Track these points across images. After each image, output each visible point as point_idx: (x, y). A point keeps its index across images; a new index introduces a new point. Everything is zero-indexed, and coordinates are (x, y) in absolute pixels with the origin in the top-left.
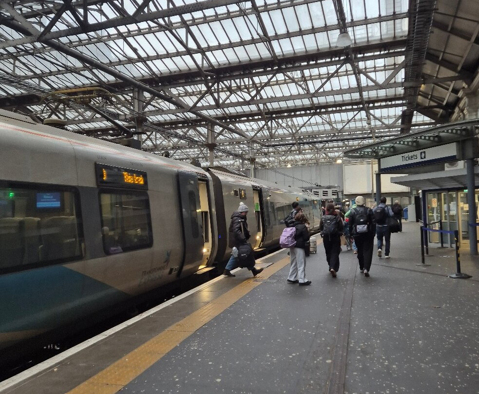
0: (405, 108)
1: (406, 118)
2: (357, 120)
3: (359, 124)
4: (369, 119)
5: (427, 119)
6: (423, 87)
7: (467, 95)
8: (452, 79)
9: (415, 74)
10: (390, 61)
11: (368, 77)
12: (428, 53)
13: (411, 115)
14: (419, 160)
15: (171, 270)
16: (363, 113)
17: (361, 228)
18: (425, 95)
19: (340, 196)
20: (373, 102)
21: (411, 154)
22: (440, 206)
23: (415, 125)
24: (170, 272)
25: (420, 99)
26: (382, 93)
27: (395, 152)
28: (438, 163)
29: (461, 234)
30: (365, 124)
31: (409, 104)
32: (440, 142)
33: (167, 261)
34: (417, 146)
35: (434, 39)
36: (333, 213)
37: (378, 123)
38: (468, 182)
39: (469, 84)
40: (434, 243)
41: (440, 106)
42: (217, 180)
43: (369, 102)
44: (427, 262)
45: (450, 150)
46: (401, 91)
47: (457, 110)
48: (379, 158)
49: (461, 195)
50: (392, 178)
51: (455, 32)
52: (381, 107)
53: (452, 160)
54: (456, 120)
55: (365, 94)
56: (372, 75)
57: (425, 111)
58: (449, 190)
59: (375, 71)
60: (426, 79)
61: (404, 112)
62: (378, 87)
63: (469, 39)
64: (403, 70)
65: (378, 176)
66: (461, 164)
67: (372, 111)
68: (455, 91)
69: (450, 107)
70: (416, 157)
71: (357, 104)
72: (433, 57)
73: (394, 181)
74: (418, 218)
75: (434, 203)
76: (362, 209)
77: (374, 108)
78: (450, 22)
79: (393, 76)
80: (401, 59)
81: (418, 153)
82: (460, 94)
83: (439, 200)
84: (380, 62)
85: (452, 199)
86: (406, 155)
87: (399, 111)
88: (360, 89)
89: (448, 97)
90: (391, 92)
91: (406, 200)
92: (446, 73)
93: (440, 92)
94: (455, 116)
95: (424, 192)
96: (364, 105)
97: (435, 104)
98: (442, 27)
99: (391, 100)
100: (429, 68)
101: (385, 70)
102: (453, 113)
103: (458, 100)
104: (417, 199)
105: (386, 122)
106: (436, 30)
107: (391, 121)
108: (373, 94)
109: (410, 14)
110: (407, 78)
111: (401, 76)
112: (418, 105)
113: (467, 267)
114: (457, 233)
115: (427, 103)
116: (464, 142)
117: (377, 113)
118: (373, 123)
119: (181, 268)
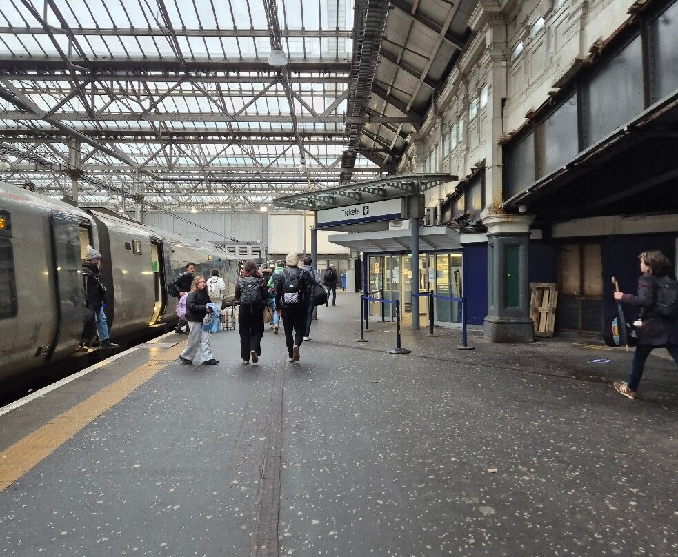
0: (347, 148)
1: (348, 160)
2: (289, 157)
3: (290, 162)
4: (303, 157)
5: (371, 164)
6: (368, 126)
7: (415, 141)
8: (400, 120)
9: (359, 108)
10: (330, 87)
11: (303, 103)
12: (374, 84)
13: (354, 158)
14: (361, 216)
15: (40, 349)
16: (296, 148)
17: (290, 297)
18: (370, 135)
19: (264, 257)
20: (309, 135)
21: (352, 208)
22: (383, 272)
23: (358, 170)
24: (38, 354)
25: (364, 138)
26: (320, 126)
27: (334, 204)
28: (383, 221)
29: (403, 306)
30: (298, 161)
31: (351, 144)
32: (385, 196)
33: (35, 338)
34: (361, 200)
35: (382, 69)
36: (255, 275)
37: (314, 163)
38: (412, 247)
39: (418, 128)
40: (375, 317)
41: (386, 150)
42: (102, 226)
43: (304, 135)
44: (365, 339)
45: (395, 207)
46: (342, 126)
47: (404, 157)
48: (316, 210)
49: (405, 259)
50: (330, 237)
51: (403, 64)
52: (317, 143)
53: (396, 218)
54: (404, 169)
55: (299, 125)
56: (307, 100)
57: (371, 154)
58: (393, 253)
59: (312, 96)
60: (372, 115)
61: (345, 153)
62: (317, 118)
63: (419, 77)
64: (346, 100)
65: (314, 232)
66: (406, 224)
67: (306, 147)
68: (403, 134)
69: (399, 152)
70: (357, 212)
71: (288, 135)
72: (380, 90)
73: (333, 240)
74: (358, 287)
75: (376, 268)
76: (294, 271)
77: (310, 143)
78: (399, 51)
79: (334, 106)
80: (343, 87)
81: (360, 207)
82: (409, 139)
83: (382, 265)
84: (318, 87)
85: (395, 265)
86: (347, 208)
87: (340, 150)
88: (293, 117)
89: (395, 140)
90: (331, 126)
91: (344, 264)
92: (393, 112)
93: (386, 133)
94: (402, 164)
95: (366, 255)
96: (297, 138)
97: (381, 147)
98: (391, 57)
99: (330, 135)
100: (375, 103)
101: (324, 96)
102: (400, 160)
103: (406, 146)
104: (357, 263)
105: (323, 162)
106: (383, 60)
107: (331, 162)
108: (309, 126)
109: (356, 35)
110: (349, 112)
111: (343, 108)
112: (362, 146)
113: (408, 342)
114: (398, 303)
115: (371, 144)
116: (409, 198)
117: (313, 149)
118: (307, 161)
119: (53, 347)
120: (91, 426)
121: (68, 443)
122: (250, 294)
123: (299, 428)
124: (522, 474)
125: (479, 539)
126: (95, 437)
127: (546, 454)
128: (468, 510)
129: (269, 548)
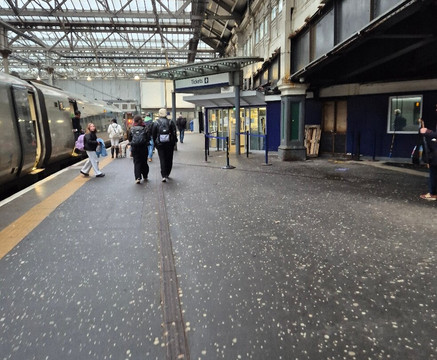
0: (192, 36)
1: (193, 44)
2: (154, 41)
3: (153, 45)
4: (163, 42)
5: (208, 47)
6: (206, 21)
7: (237, 32)
8: (228, 18)
9: (200, 9)
11: (162, 4)
13: (197, 43)
14: (203, 84)
15: (13, 170)
16: (158, 36)
17: (164, 138)
18: (207, 27)
19: (138, 110)
20: (167, 27)
21: (198, 79)
22: (217, 119)
23: (199, 51)
25: (204, 30)
26: (174, 21)
27: (186, 76)
28: (217, 87)
29: (231, 141)
30: (159, 45)
31: (195, 33)
32: (218, 71)
34: (203, 73)
36: (141, 125)
37: (170, 46)
38: (235, 103)
39: (239, 23)
40: (213, 149)
41: (218, 38)
42: (40, 92)
43: (163, 26)
44: (209, 160)
45: (224, 78)
46: (189, 21)
47: (230, 43)
48: (174, 80)
49: (231, 111)
50: (184, 97)
52: (172, 33)
53: (226, 85)
54: (230, 51)
55: (160, 20)
56: (165, 2)
57: (208, 40)
58: (224, 108)
60: (210, 14)
61: (191, 40)
62: (171, 16)
64: (190, 5)
65: (174, 94)
66: (232, 89)
67: (165, 35)
68: (230, 28)
69: (227, 39)
70: (201, 82)
71: (152, 27)
73: (185, 99)
74: (201, 129)
75: (213, 117)
76: (164, 121)
77: (167, 32)
79: (183, 8)
81: (203, 78)
82: (233, 31)
83: (217, 115)
85: (225, 115)
86: (195, 79)
87: (188, 37)
88: (155, 15)
89: (224, 31)
90: (181, 21)
91: (192, 115)
92: (223, 12)
93: (219, 26)
94: (229, 47)
95: (207, 109)
96: (158, 28)
97: (215, 36)
99: (181, 27)
100: (211, 5)
102: (227, 45)
103: (231, 36)
104: (201, 114)
105: (176, 45)
107: (181, 45)
108: (166, 21)
110: (193, 12)
111: (189, 9)
112: (202, 35)
114: (227, 139)
115: (209, 34)
116: (234, 72)
117: (169, 37)
118: (166, 45)
119: (20, 168)
120: (57, 210)
122: (138, 137)
124: (292, 223)
125: (269, 249)
126: (62, 215)
127: (305, 214)
128: (265, 238)
129: (169, 257)
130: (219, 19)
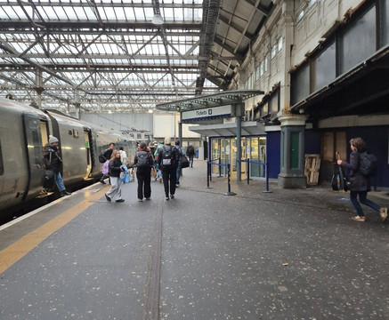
0: (199, 75)
1: (200, 82)
2: (166, 81)
3: (166, 84)
4: (173, 80)
5: (213, 85)
6: (211, 62)
7: (239, 71)
8: (230, 58)
9: (206, 51)
10: (189, 38)
11: (173, 48)
12: (216, 37)
13: (203, 81)
14: (207, 115)
15: (18, 194)
16: (169, 75)
17: (166, 162)
18: (213, 68)
19: (151, 139)
20: (177, 68)
21: (203, 110)
22: (220, 148)
23: (205, 88)
24: (17, 196)
25: (209, 70)
26: (183, 62)
27: (192, 108)
28: (220, 118)
29: (232, 168)
30: (170, 83)
31: (201, 73)
32: (221, 103)
33: (15, 187)
34: (207, 106)
35: (220, 28)
36: (145, 150)
37: (180, 84)
38: (237, 133)
39: (241, 63)
40: (215, 174)
41: (222, 77)
42: (54, 121)
43: (174, 67)
44: (211, 186)
45: (227, 110)
46: (196, 62)
47: (233, 81)
48: (181, 112)
49: (233, 141)
50: (189, 128)
51: (232, 25)
52: (182, 72)
53: (228, 117)
54: (232, 88)
55: (171, 61)
56: (176, 47)
57: (213, 79)
58: (226, 137)
59: (179, 44)
60: (214, 56)
61: (198, 78)
62: (181, 57)
63: (242, 32)
64: (198, 47)
65: (180, 125)
66: (234, 120)
67: (175, 75)
68: (232, 67)
69: (229, 78)
70: (206, 113)
71: (165, 67)
72: (219, 41)
73: (191, 129)
74: (205, 157)
75: (216, 146)
76: (168, 147)
77: (178, 72)
78: (230, 17)
79: (192, 50)
80: (197, 38)
81: (207, 110)
82: (235, 70)
83: (220, 144)
84: (182, 39)
85: (227, 144)
86: (199, 111)
87: (195, 76)
88: (167, 57)
89: (227, 71)
90: (189, 62)
91: (197, 144)
92: (226, 54)
93: (222, 67)
94: (231, 85)
95: (210, 138)
96: (170, 69)
97: (218, 75)
98: (226, 20)
99: (189, 68)
100: (216, 48)
101: (186, 44)
102: (230, 83)
103: (234, 74)
104: (205, 143)
105: (185, 83)
106: (221, 22)
107: (190, 83)
108: (177, 62)
109: (204, 6)
110: (200, 54)
111: (197, 51)
112: (208, 74)
113: (234, 189)
114: (229, 166)
115: (213, 73)
116: (236, 105)
117: (179, 76)
118: (176, 83)
119: (26, 192)
120: (48, 240)
121: (35, 250)
122: (142, 161)
123: (172, 240)
125: (279, 307)
126: (51, 246)
127: (316, 254)
128: (272, 289)
129: (153, 313)
130: (223, 60)
